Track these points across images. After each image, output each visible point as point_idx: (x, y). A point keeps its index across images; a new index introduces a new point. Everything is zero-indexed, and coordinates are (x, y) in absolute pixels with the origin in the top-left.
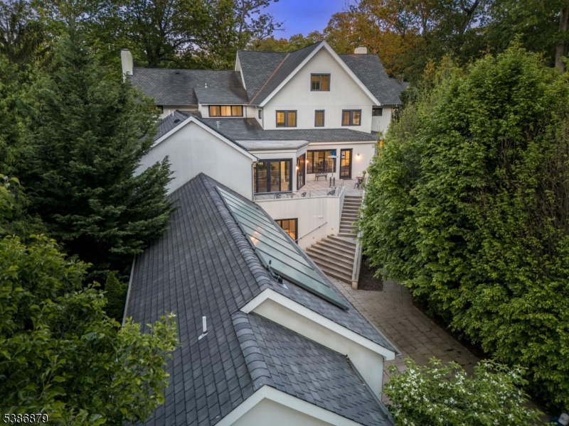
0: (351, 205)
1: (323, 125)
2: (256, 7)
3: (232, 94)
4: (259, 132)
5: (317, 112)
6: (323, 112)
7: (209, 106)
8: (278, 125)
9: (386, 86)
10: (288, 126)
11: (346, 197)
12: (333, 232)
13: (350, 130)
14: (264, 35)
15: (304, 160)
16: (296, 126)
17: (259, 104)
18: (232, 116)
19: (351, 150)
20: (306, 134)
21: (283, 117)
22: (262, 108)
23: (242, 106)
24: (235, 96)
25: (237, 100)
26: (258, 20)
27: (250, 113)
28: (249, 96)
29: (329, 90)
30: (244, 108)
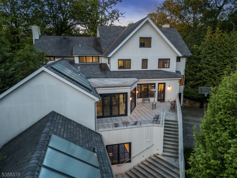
0: (170, 127)
1: (147, 68)
2: (110, 5)
3: (94, 50)
4: (108, 72)
5: (143, 60)
6: (147, 60)
7: (79, 56)
8: (120, 67)
9: (182, 45)
10: (125, 69)
11: (165, 120)
12: (158, 152)
13: (163, 71)
14: (114, 20)
15: (136, 91)
16: (130, 69)
17: (108, 55)
18: (93, 62)
19: (164, 84)
20: (136, 73)
21: (122, 63)
22: (110, 58)
23: (99, 57)
24: (95, 50)
25: (96, 53)
26: (111, 13)
27: (103, 60)
28: (103, 51)
29: (150, 47)
30: (100, 58)
